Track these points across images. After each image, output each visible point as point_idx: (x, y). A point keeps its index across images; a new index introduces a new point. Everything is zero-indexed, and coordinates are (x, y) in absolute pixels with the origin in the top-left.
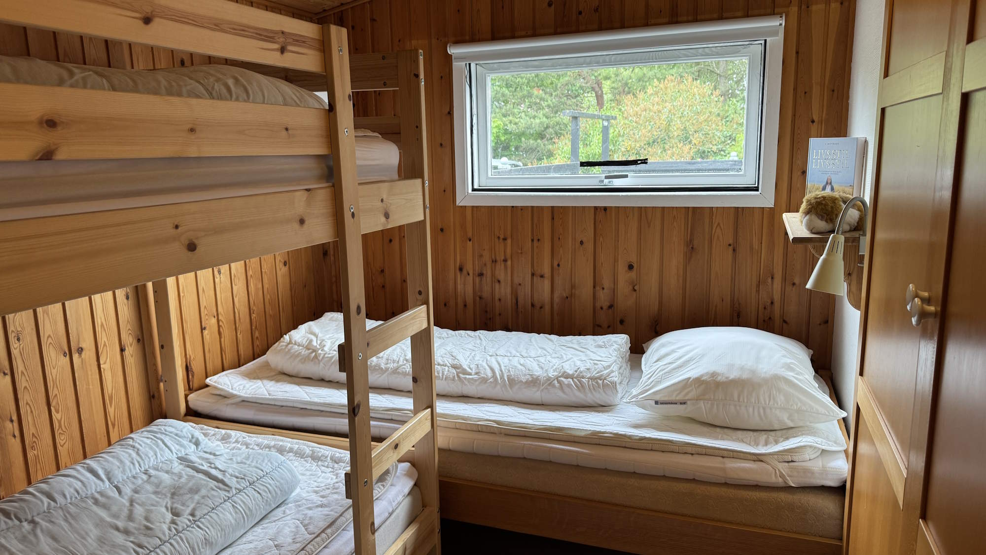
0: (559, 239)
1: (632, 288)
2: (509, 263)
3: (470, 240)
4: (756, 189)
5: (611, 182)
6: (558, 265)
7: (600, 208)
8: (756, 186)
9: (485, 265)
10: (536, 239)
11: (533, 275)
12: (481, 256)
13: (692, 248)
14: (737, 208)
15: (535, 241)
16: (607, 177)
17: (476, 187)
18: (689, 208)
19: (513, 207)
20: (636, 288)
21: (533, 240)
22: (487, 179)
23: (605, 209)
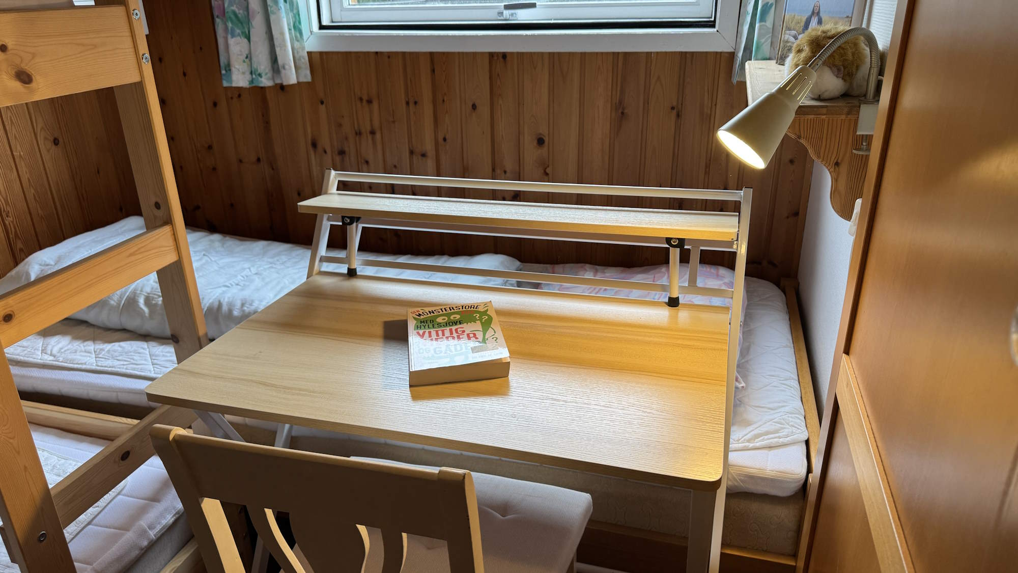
0: (443, 101)
1: (543, 171)
4: (712, 24)
5: (515, 15)
6: (445, 139)
7: (497, 54)
8: (713, 19)
11: (412, 153)
13: (623, 113)
14: (683, 55)
15: (412, 105)
16: (507, 7)
17: (325, 22)
18: (618, 53)
19: (377, 53)
20: (548, 171)
21: (408, 103)
22: (341, 11)
23: (504, 55)
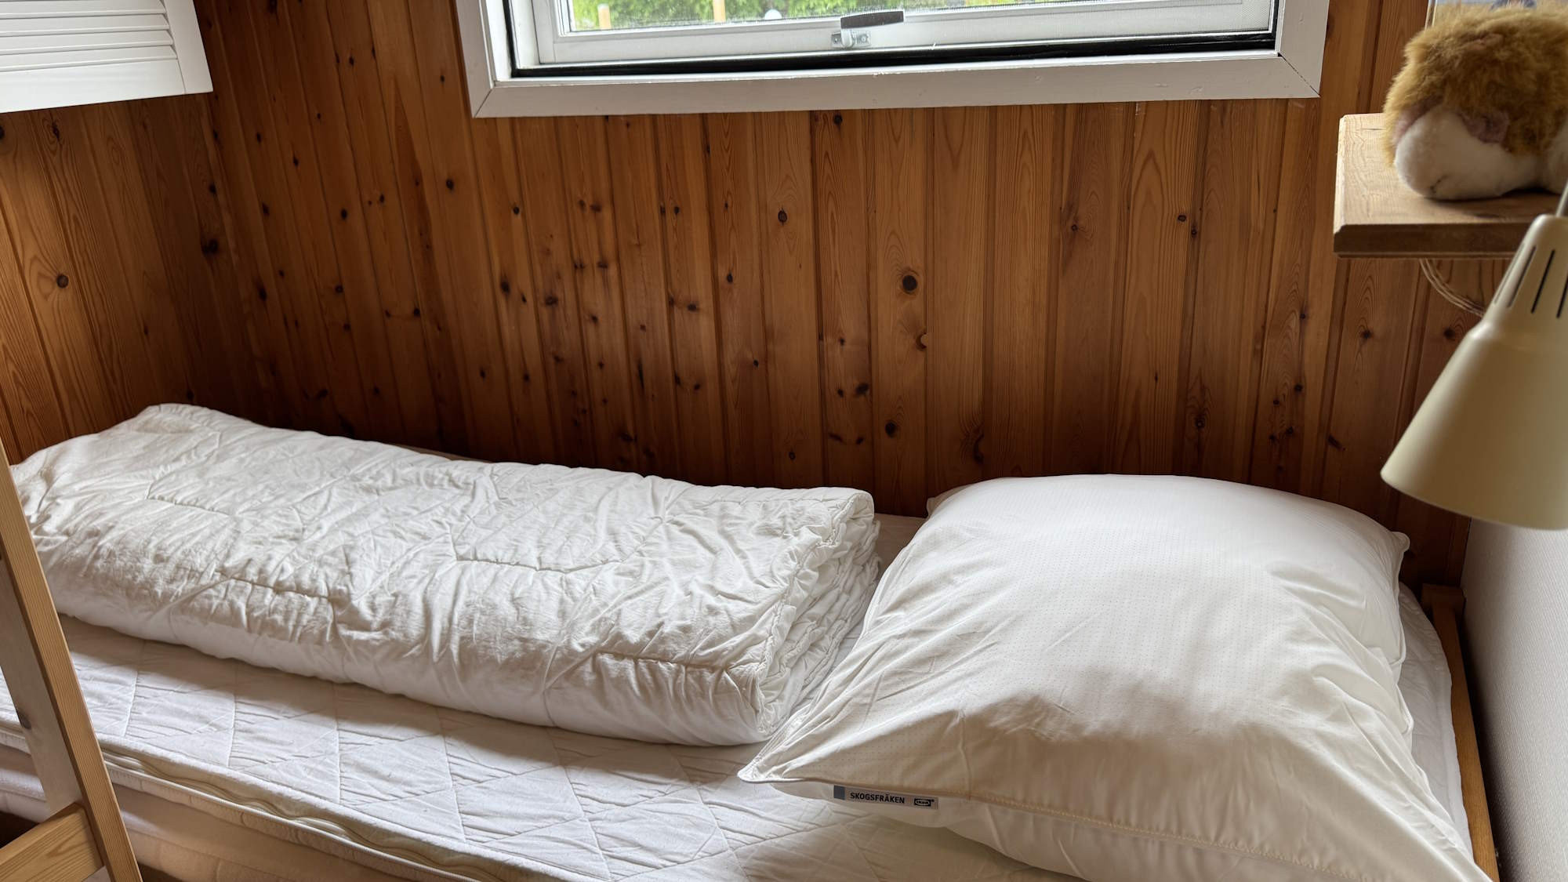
0: (726, 205)
1: (914, 342)
2: (613, 270)
3: (516, 211)
4: (1266, 42)
5: (864, 38)
6: (730, 278)
7: (825, 113)
8: (1270, 31)
9: (559, 277)
10: (672, 209)
11: (671, 302)
12: (547, 252)
13: (1075, 228)
14: (1206, 106)
15: (670, 215)
16: (848, 23)
17: (521, 64)
18: (1065, 106)
19: (607, 117)
20: (925, 340)
21: (663, 211)
22: (554, 42)
23: (838, 117)
